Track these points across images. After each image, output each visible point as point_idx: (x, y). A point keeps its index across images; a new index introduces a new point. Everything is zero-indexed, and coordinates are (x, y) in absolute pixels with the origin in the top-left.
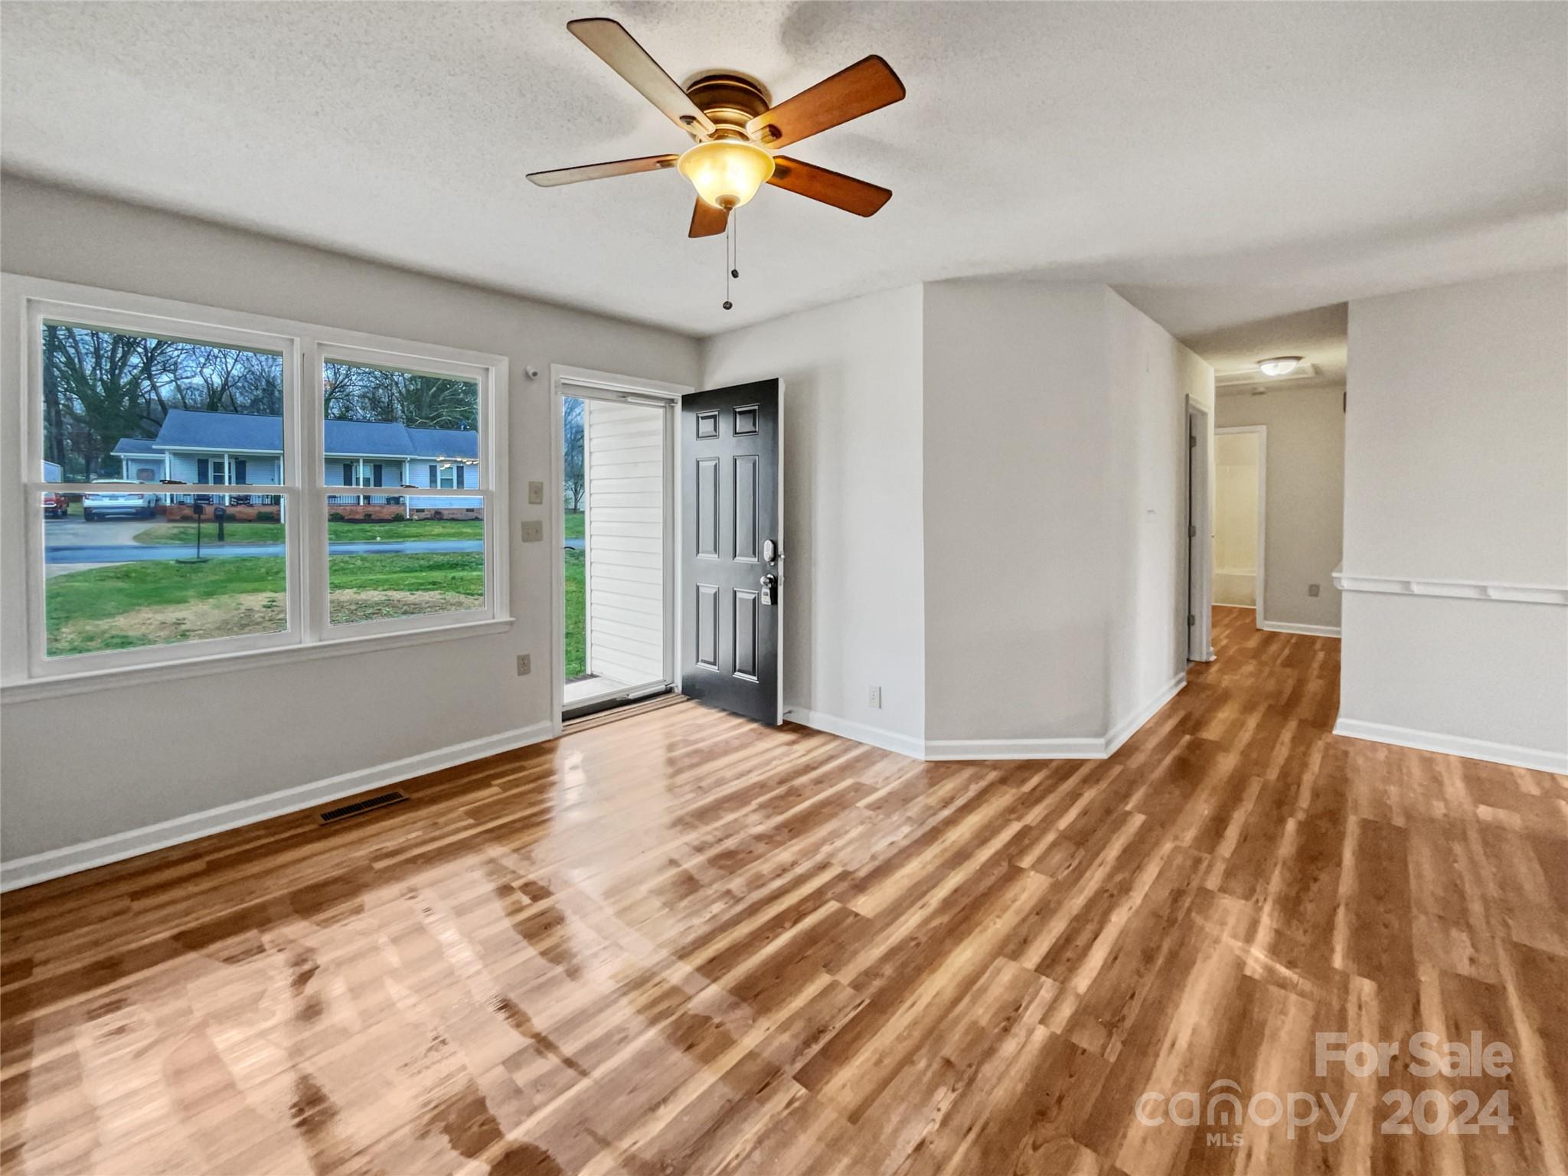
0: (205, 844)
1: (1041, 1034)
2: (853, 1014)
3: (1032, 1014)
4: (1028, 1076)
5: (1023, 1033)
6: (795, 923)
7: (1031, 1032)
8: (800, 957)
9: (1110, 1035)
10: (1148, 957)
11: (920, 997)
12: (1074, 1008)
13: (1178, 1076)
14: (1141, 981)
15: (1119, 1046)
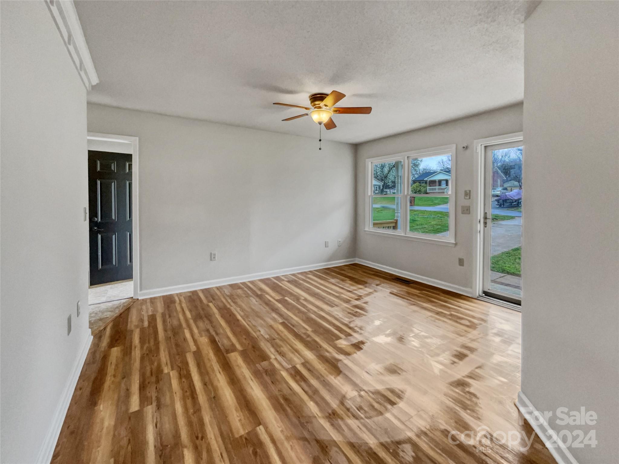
0: (375, 270)
1: (273, 357)
2: (296, 331)
3: (279, 358)
4: (263, 349)
5: (275, 354)
7: (274, 355)
9: (263, 369)
10: (286, 399)
11: (296, 341)
12: (277, 367)
13: (244, 374)
14: (277, 389)
15: (260, 369)
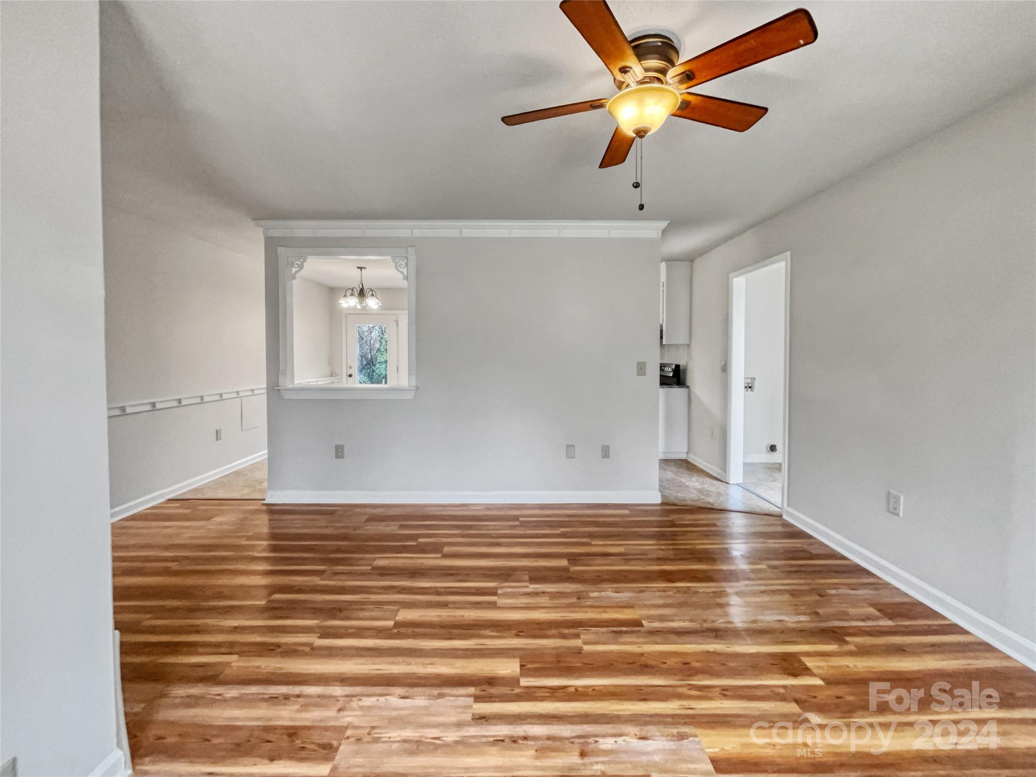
1: (533, 586)
2: (594, 629)
3: (526, 590)
5: (539, 589)
6: (565, 687)
7: (536, 588)
8: (587, 666)
12: (505, 582)
